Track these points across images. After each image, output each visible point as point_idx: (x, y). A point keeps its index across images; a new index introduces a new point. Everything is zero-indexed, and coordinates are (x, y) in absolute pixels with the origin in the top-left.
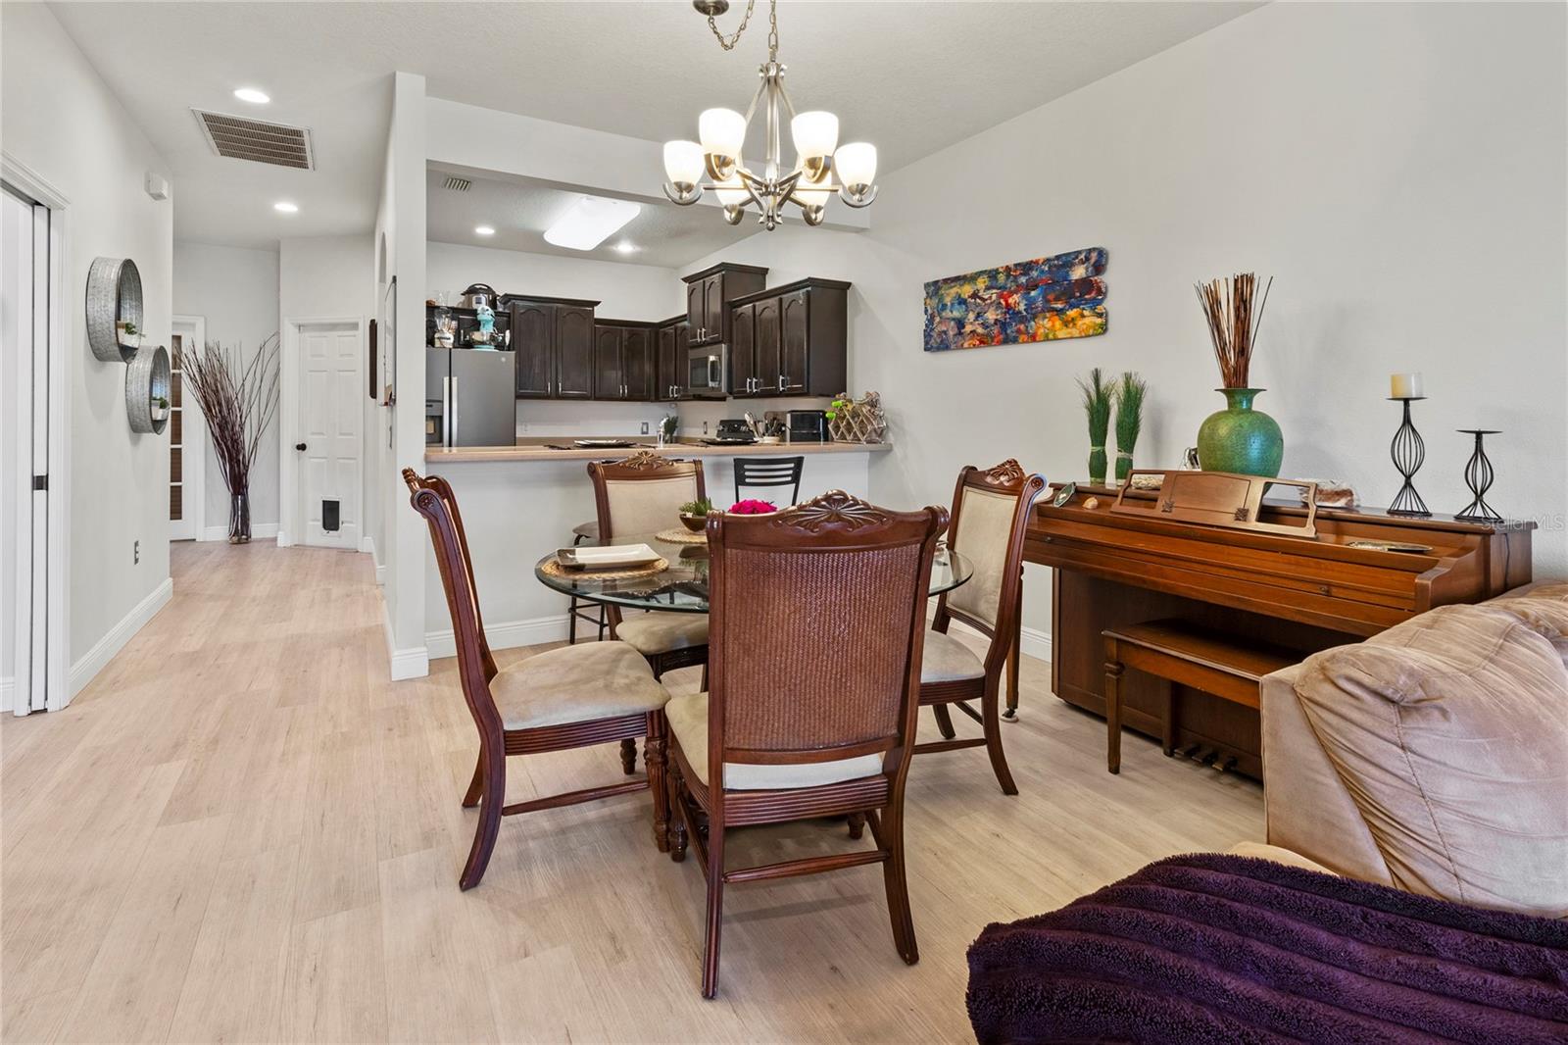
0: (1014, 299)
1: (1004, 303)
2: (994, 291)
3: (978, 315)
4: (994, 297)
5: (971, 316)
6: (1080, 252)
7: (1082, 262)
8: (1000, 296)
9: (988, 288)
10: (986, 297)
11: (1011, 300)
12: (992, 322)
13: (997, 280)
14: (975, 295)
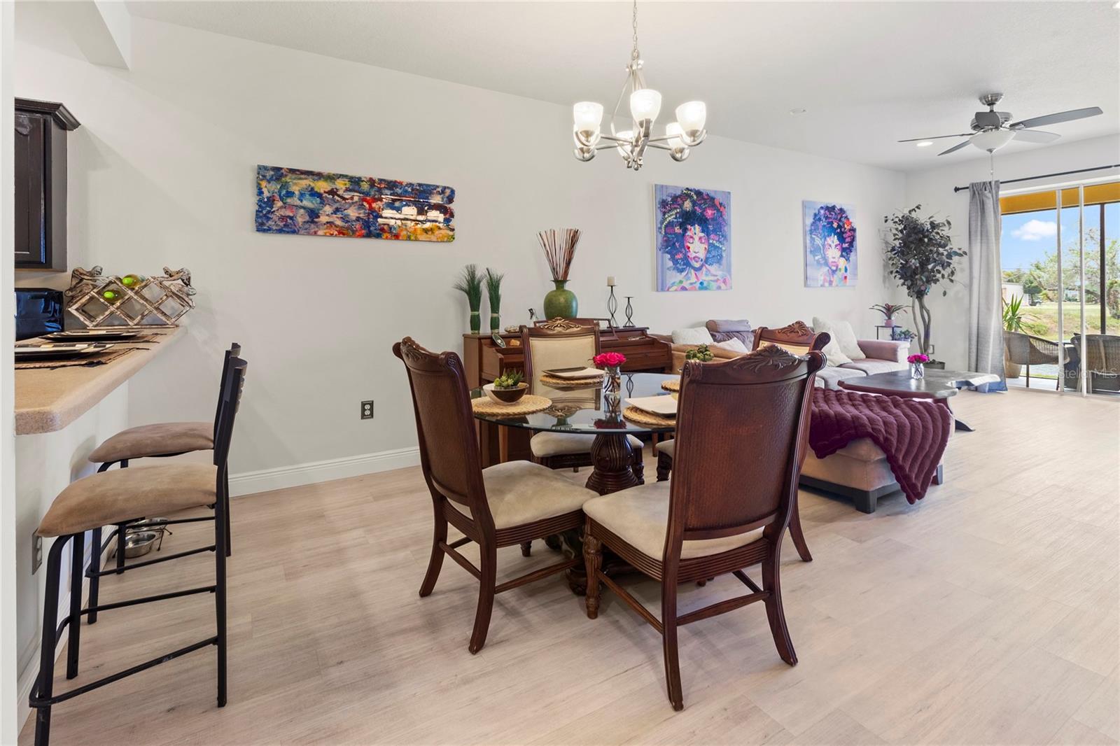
1: (367, 206)
2: (356, 194)
3: (337, 211)
4: (356, 199)
5: (328, 209)
6: (438, 187)
7: (439, 193)
9: (347, 190)
10: (346, 197)
11: (374, 205)
12: (354, 218)
13: (360, 186)
14: (333, 192)
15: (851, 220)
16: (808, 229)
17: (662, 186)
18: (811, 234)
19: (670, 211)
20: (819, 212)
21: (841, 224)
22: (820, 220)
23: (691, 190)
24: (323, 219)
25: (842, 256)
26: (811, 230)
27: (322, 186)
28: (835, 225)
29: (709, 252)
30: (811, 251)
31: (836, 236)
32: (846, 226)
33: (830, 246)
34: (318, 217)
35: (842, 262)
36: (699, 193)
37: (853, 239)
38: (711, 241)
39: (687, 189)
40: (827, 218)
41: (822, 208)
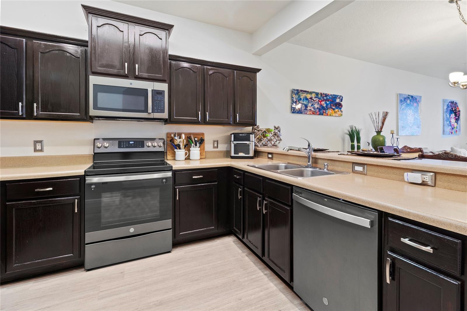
0: (323, 103)
1: (320, 103)
2: (317, 99)
3: (312, 105)
4: (317, 101)
5: (310, 105)
6: (338, 96)
7: (339, 98)
8: (319, 101)
10: (315, 100)
11: (322, 103)
12: (316, 108)
13: (318, 96)
14: (311, 98)
15: (459, 107)
16: (445, 111)
17: (401, 94)
18: (446, 113)
19: (403, 104)
20: (449, 104)
21: (456, 109)
22: (449, 107)
23: (410, 96)
24: (309, 108)
25: (456, 122)
26: (446, 111)
27: (309, 96)
28: (454, 109)
29: (414, 120)
30: (446, 120)
31: (454, 114)
32: (457, 109)
33: (452, 118)
34: (307, 107)
35: (455, 124)
36: (412, 97)
37: (459, 114)
38: (415, 116)
39: (408, 95)
40: (451, 106)
41: (450, 102)
